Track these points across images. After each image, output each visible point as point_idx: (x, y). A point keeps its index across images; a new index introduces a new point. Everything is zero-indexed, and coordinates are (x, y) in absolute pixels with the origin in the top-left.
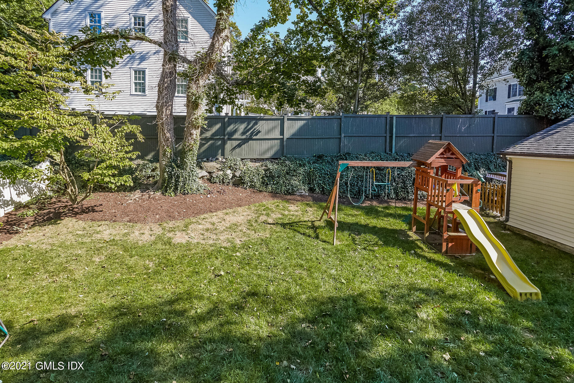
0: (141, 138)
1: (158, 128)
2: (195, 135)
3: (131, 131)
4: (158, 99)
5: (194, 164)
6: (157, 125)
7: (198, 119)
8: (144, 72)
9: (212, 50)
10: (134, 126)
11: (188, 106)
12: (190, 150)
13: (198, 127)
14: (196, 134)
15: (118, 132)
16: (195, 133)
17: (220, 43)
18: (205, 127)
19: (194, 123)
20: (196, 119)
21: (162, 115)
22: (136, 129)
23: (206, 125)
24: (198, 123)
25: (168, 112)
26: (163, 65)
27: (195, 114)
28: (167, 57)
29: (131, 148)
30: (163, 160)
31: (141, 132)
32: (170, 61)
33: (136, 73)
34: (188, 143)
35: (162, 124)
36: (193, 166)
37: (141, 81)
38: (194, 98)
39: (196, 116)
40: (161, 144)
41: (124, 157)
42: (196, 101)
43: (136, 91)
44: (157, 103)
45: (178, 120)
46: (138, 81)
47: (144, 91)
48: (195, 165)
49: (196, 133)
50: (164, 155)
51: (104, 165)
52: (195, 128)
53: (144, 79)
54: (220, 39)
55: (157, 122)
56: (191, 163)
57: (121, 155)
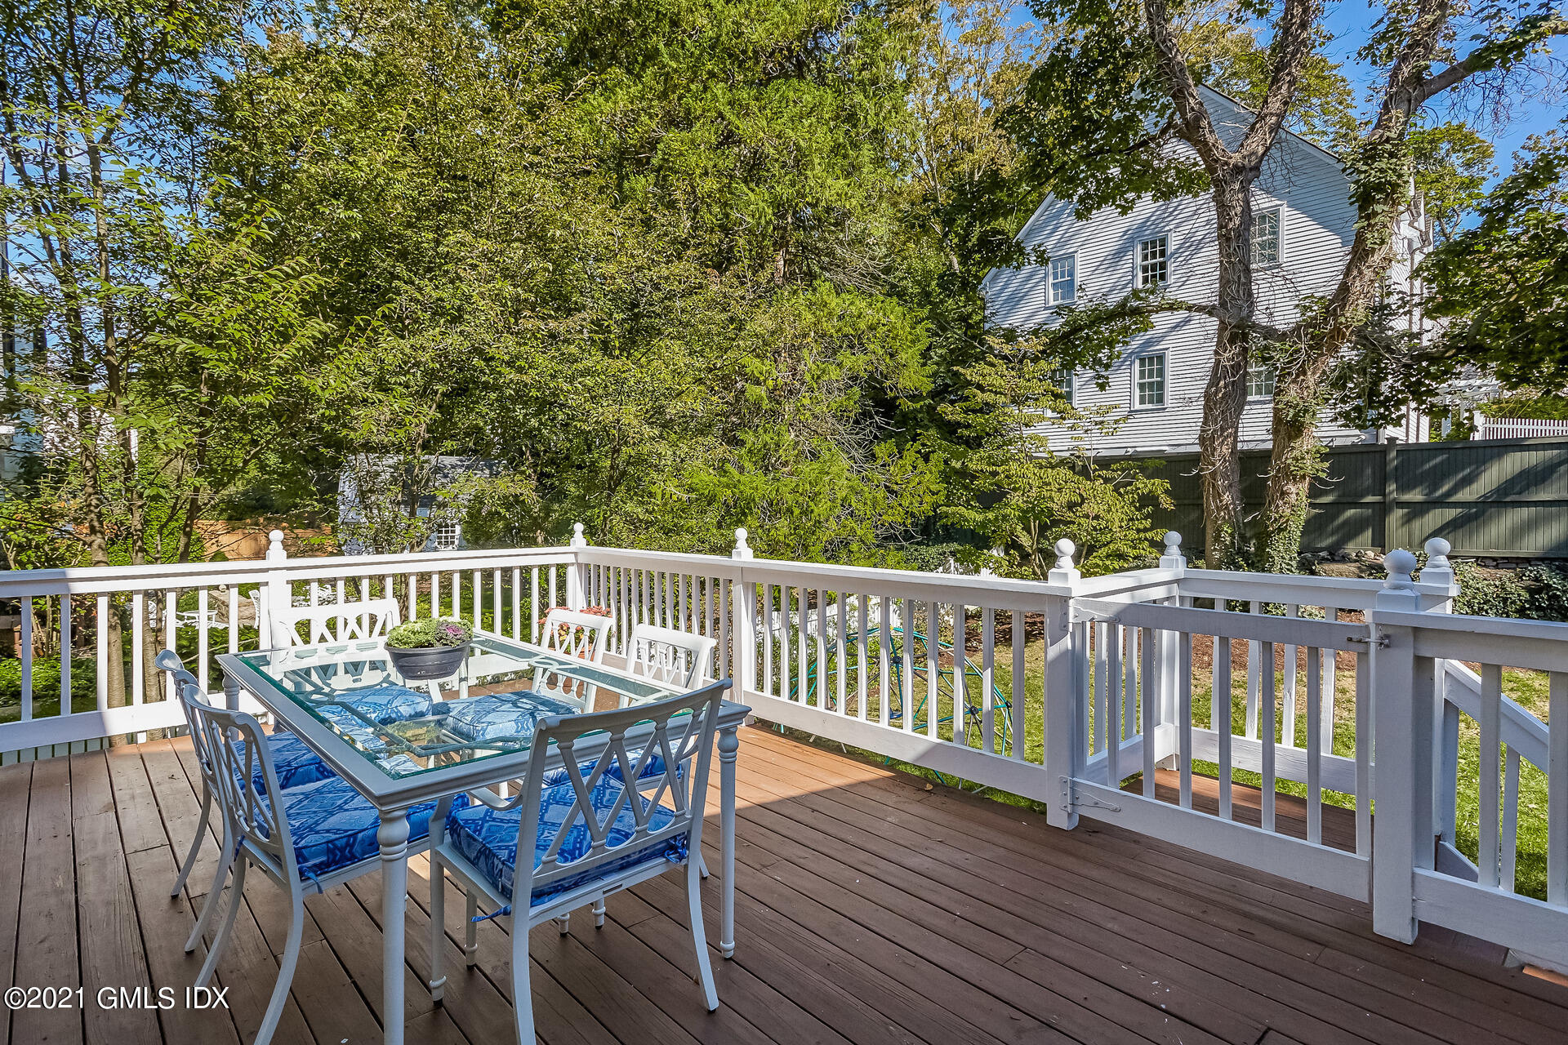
0: (1167, 503)
1: (1203, 484)
2: (1294, 496)
3: (1150, 491)
4: (1205, 423)
5: (1291, 559)
6: (1202, 476)
7: (1303, 458)
8: (1161, 359)
9: (1343, 299)
10: (1157, 481)
11: (1275, 432)
12: (1280, 530)
13: (1303, 477)
14: (1297, 494)
15: (1127, 493)
16: (1293, 489)
17: (1366, 278)
18: (1324, 476)
19: (1292, 468)
20: (1297, 460)
21: (1213, 456)
22: (1159, 486)
23: (1323, 471)
24: (1301, 468)
25: (1226, 450)
26: (1216, 353)
27: (1293, 448)
28: (1227, 334)
29: (1148, 523)
30: (1215, 550)
31: (1166, 492)
32: (1232, 341)
33: (1142, 364)
34: (1277, 512)
35: (1213, 475)
36: (1288, 564)
37: (1155, 379)
38: (1292, 412)
39: (1296, 453)
40: (1210, 515)
41: (1140, 539)
42: (1297, 420)
43: (1142, 402)
44: (1202, 431)
45: (1252, 463)
46: (1147, 380)
47: (1160, 400)
48: (1294, 563)
49: (1297, 492)
50: (1217, 538)
51: (1103, 551)
52: (1294, 479)
53: (1161, 373)
54: (1366, 271)
55: (1202, 470)
56: (1283, 558)
57: (1133, 534)
